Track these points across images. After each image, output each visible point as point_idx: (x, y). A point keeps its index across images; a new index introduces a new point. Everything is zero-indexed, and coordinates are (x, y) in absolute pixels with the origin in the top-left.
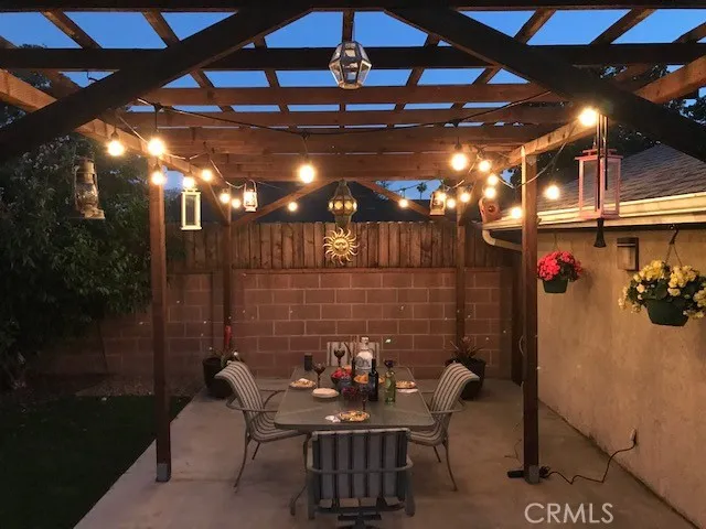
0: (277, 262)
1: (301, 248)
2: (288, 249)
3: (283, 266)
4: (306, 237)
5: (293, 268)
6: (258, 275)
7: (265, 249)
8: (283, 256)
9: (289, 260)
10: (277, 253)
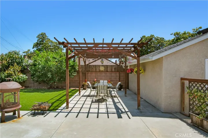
0: (92, 71)
1: (96, 69)
2: (94, 69)
3: (93, 71)
4: (97, 67)
5: (95, 71)
6: (90, 72)
7: (91, 69)
8: (93, 70)
9: (94, 71)
10: (92, 69)
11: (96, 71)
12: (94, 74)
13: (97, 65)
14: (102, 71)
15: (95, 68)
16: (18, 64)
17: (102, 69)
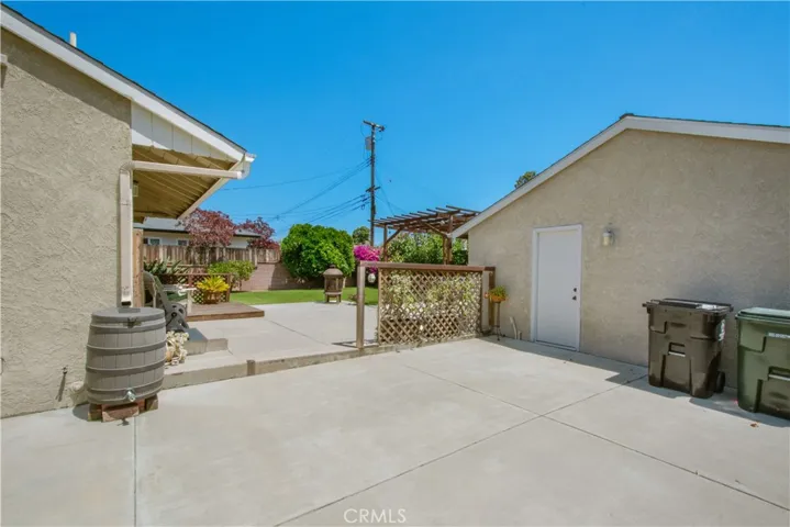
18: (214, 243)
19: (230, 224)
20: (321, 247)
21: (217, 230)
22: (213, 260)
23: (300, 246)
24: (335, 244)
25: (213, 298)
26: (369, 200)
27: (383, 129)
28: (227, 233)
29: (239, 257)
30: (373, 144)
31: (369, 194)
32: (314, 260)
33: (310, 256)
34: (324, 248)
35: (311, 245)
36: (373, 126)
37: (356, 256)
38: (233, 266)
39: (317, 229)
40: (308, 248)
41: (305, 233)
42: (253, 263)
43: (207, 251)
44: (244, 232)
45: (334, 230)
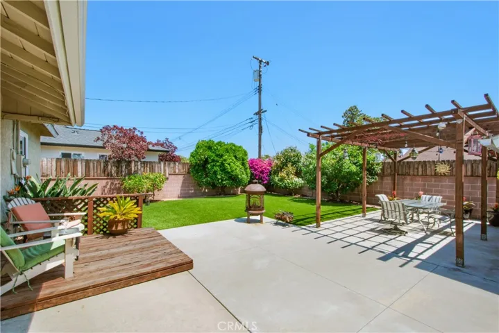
1: (426, 170)
3: (418, 175)
4: (428, 166)
5: (422, 175)
6: (408, 177)
7: (412, 169)
8: (418, 171)
9: (420, 173)
10: (416, 170)
11: (424, 175)
12: (419, 181)
13: (429, 162)
14: (441, 176)
15: (422, 167)
16: (294, 163)
17: (443, 171)
18: (130, 157)
19: (143, 139)
20: (225, 160)
21: (133, 145)
22: (129, 173)
23: (207, 159)
24: (235, 157)
25: (120, 228)
26: (257, 122)
27: (268, 63)
28: (141, 147)
29: (152, 170)
30: (260, 76)
31: (257, 117)
32: (219, 172)
33: (215, 168)
34: (228, 161)
35: (216, 158)
36: (261, 61)
37: (251, 168)
38: (147, 178)
39: (220, 143)
40: (213, 161)
41: (210, 148)
42: (165, 175)
43: (124, 164)
44: (156, 148)
45: (234, 145)
